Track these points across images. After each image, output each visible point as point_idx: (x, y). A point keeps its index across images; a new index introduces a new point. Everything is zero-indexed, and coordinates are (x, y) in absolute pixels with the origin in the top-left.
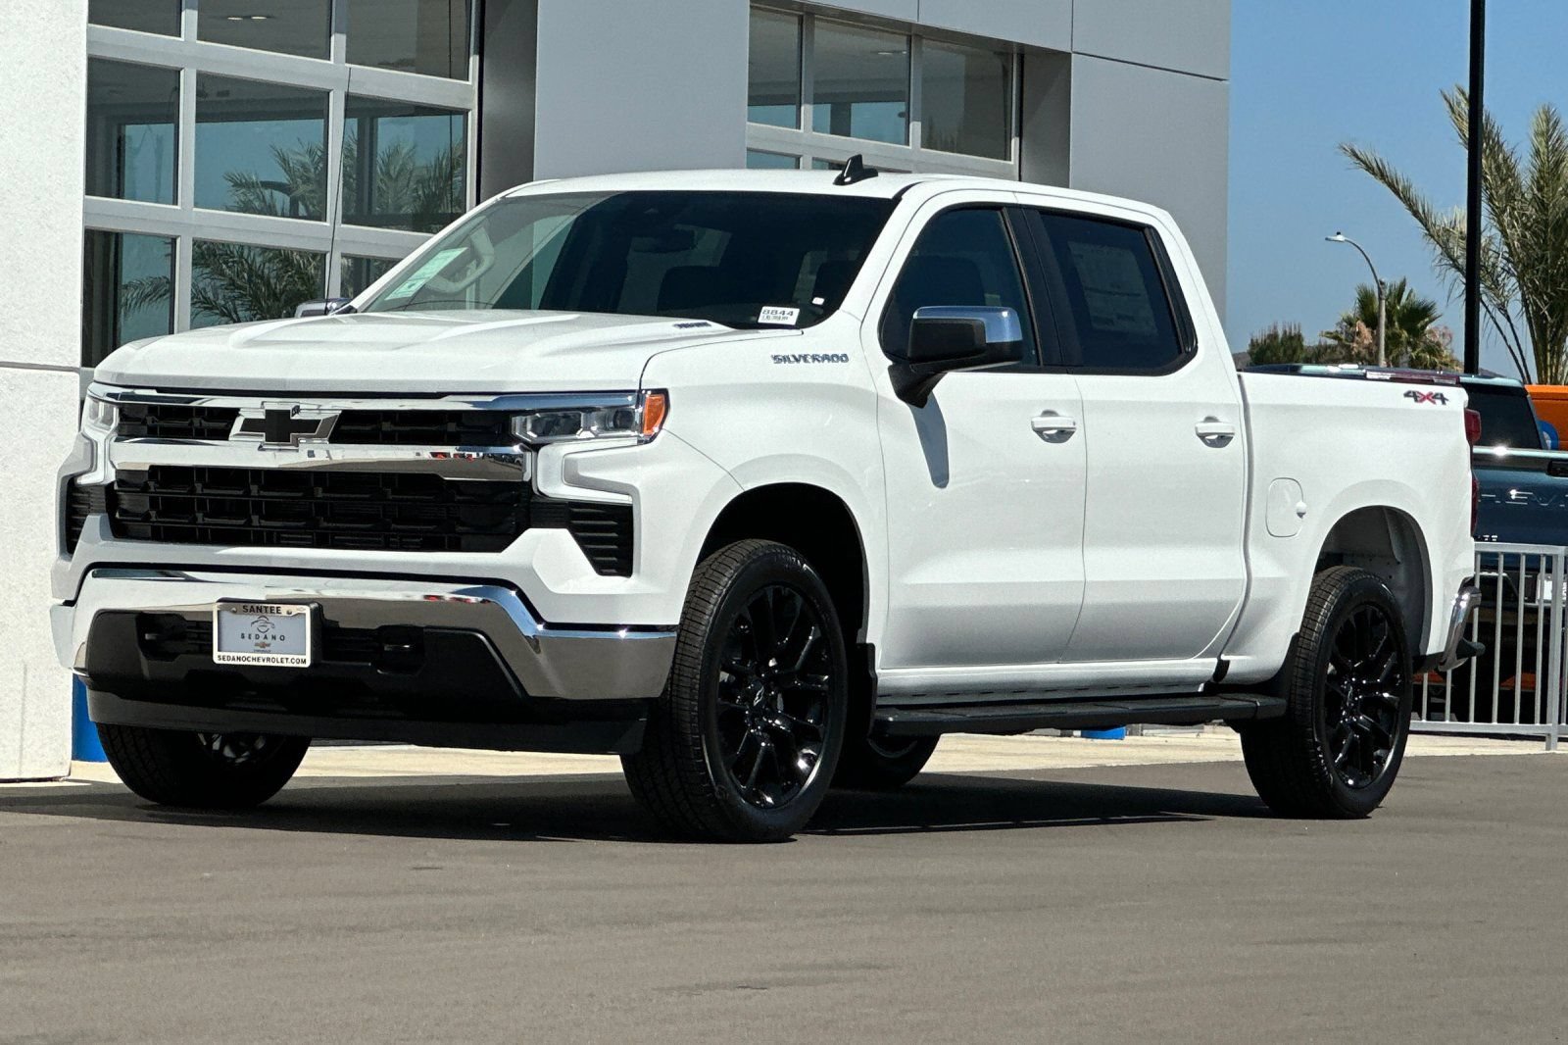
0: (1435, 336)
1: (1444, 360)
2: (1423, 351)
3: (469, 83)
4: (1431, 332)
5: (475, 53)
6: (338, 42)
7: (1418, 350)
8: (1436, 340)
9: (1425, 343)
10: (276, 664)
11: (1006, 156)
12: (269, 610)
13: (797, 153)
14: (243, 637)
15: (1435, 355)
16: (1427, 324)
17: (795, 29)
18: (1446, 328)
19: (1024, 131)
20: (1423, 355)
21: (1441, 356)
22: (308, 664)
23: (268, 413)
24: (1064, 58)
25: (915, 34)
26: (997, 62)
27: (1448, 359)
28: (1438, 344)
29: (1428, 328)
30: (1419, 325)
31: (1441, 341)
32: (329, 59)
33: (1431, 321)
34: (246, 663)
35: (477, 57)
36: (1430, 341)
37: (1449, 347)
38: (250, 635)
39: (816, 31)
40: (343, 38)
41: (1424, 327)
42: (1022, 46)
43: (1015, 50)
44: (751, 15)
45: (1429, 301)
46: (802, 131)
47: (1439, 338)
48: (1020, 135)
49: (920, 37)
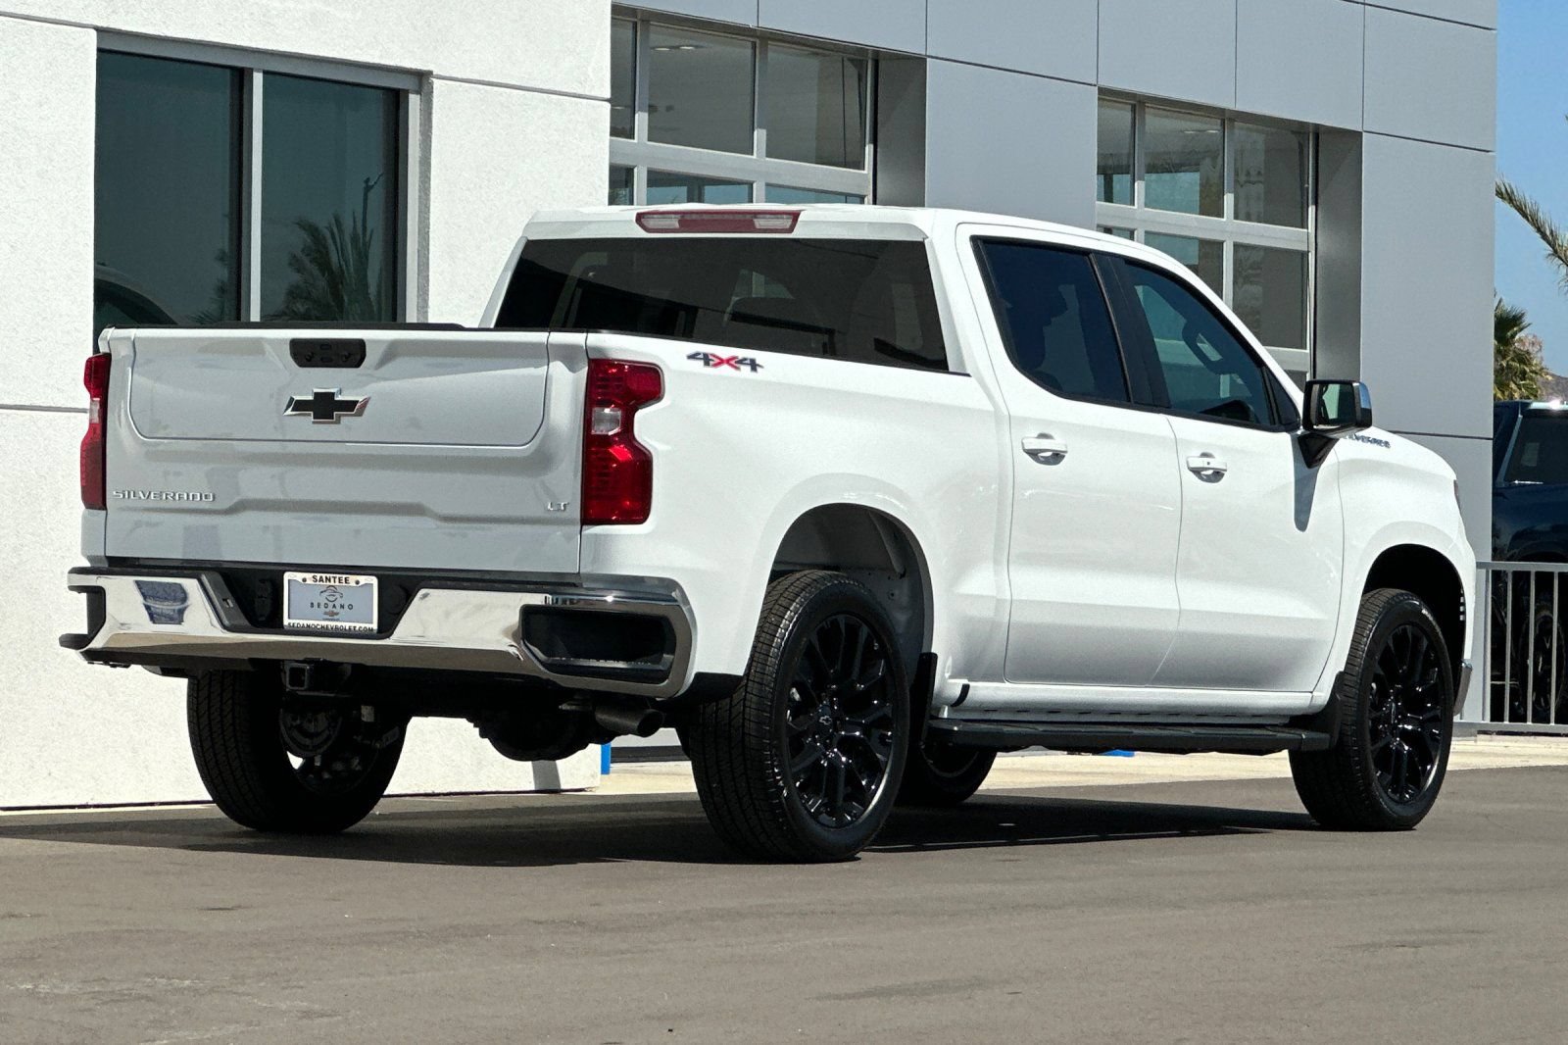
0: (1524, 345)
1: (1534, 368)
2: (1513, 360)
3: (865, 172)
4: (1520, 340)
5: (870, 143)
6: (760, 136)
7: (1508, 358)
8: (1526, 349)
9: (1514, 352)
11: (1303, 224)
13: (1130, 226)
15: (1525, 364)
16: (1516, 333)
17: (1128, 116)
18: (1534, 336)
19: (1319, 201)
20: (1513, 364)
21: (1530, 364)
24: (1356, 136)
25: (1227, 118)
26: (1294, 141)
27: (1538, 368)
28: (1528, 352)
29: (1517, 337)
30: (1509, 334)
31: (1531, 350)
32: (752, 154)
33: (1521, 330)
35: (872, 146)
36: (1519, 349)
37: (1539, 355)
39: (1147, 116)
40: (764, 132)
41: (1513, 336)
42: (1317, 126)
43: (1311, 129)
44: (1099, 106)
45: (1518, 311)
46: (1136, 207)
47: (1527, 347)
48: (1316, 203)
49: (1232, 120)
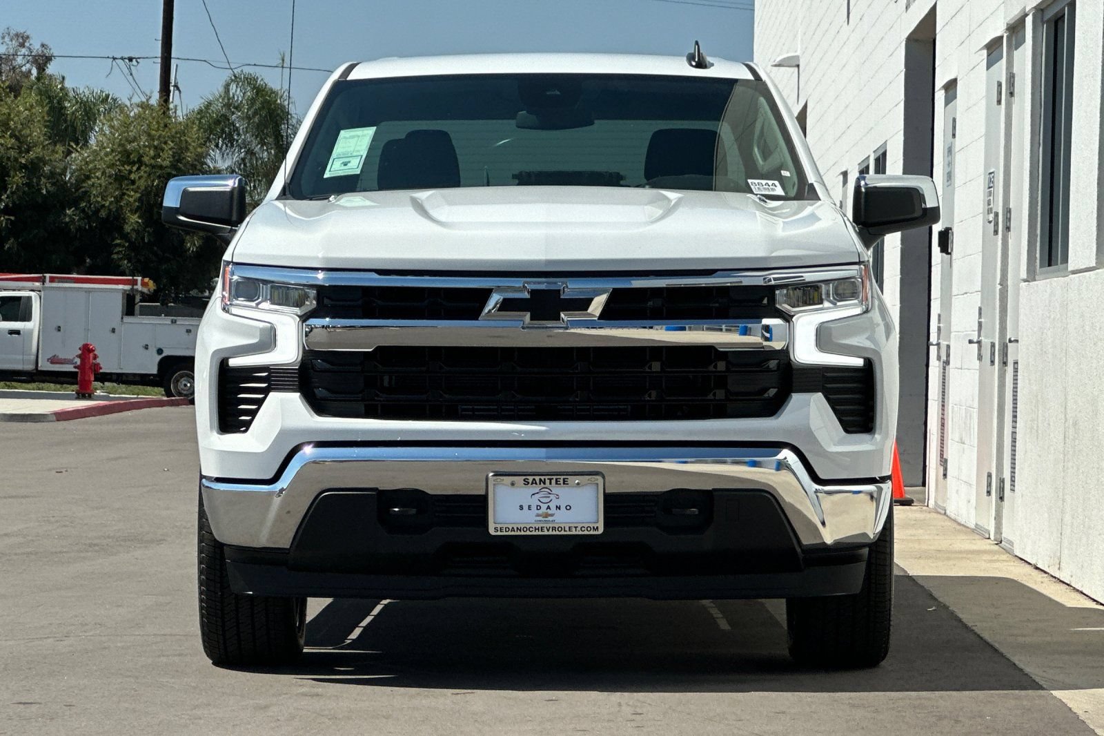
10: (563, 533)
12: (553, 481)
14: (521, 508)
22: (601, 531)
23: (533, 292)
34: (528, 533)
38: (529, 507)
